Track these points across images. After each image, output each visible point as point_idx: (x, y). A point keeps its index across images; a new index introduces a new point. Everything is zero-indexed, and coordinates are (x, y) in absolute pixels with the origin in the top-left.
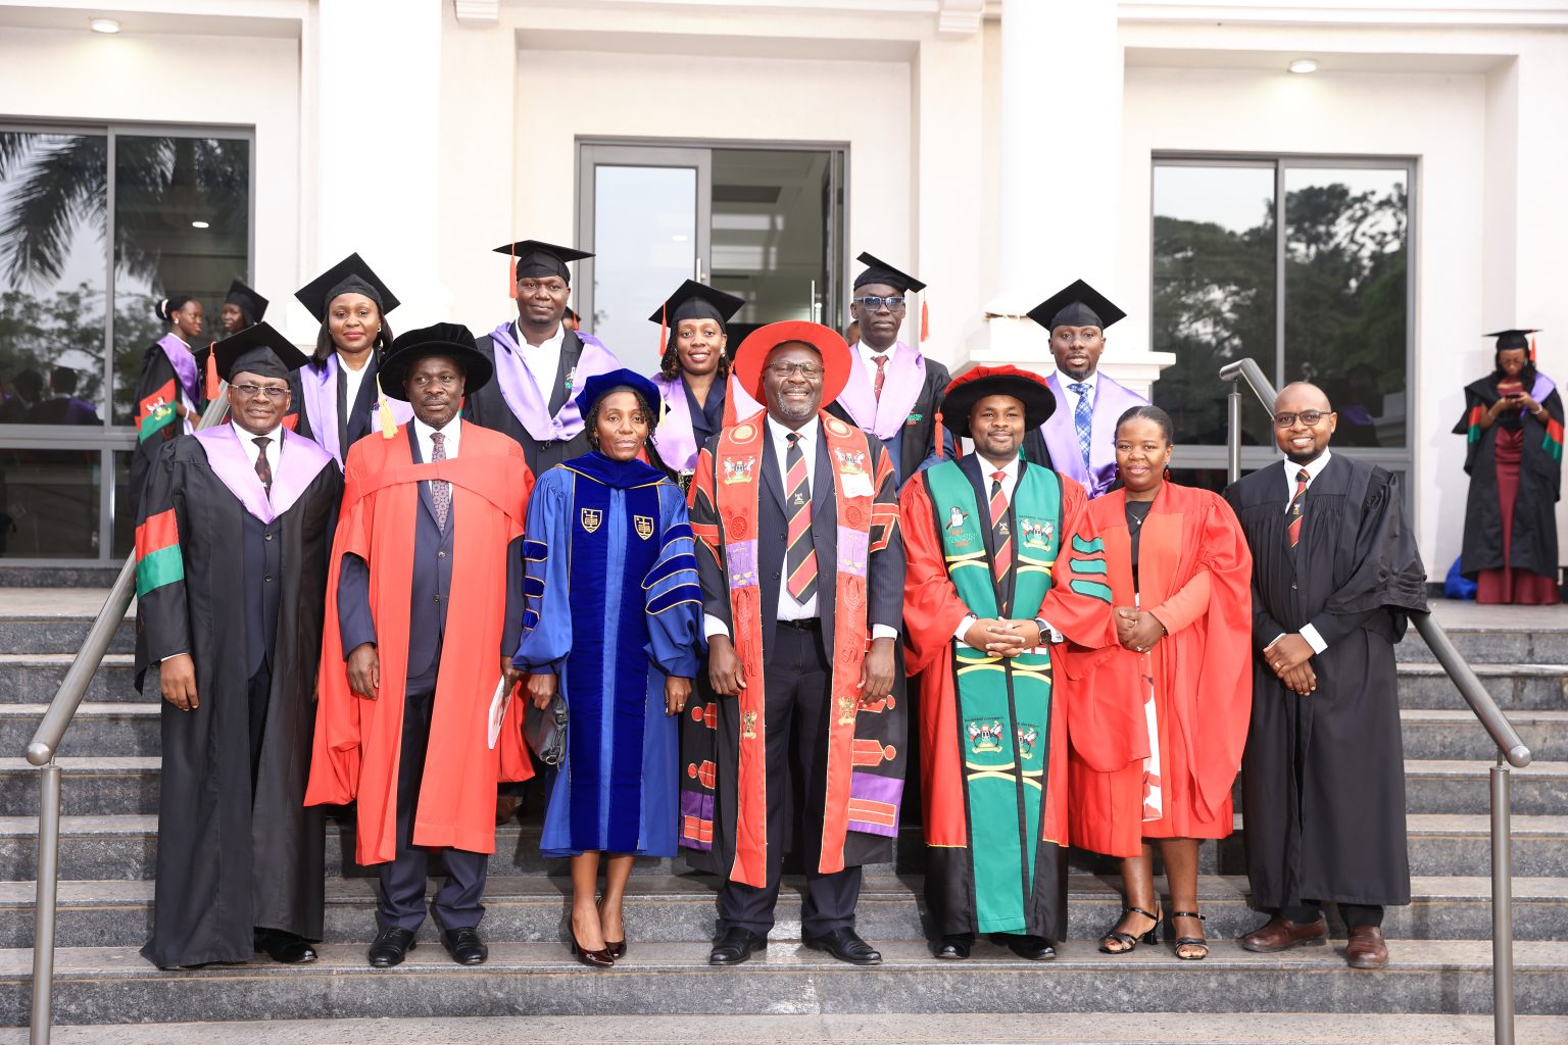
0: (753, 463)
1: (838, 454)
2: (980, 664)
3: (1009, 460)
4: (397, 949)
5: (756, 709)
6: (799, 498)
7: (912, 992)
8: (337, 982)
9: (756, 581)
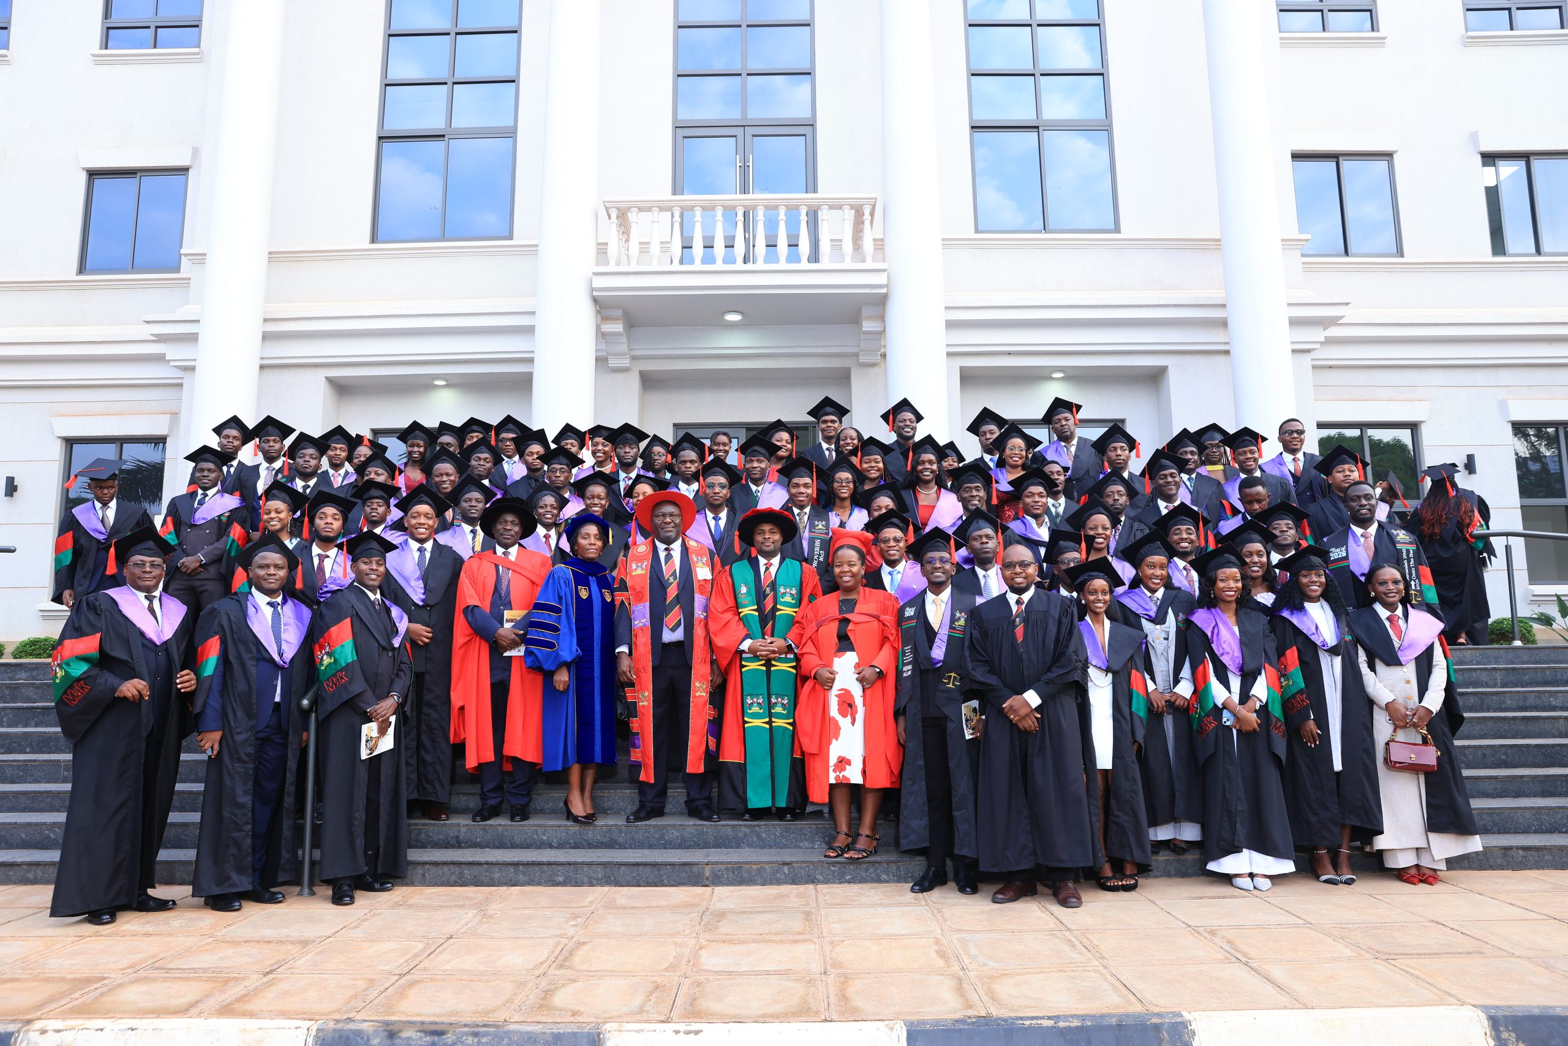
0: (647, 564)
1: (694, 558)
2: (753, 666)
3: (775, 556)
4: (486, 814)
5: (648, 690)
6: (671, 579)
7: (759, 837)
8: (463, 830)
9: (648, 624)
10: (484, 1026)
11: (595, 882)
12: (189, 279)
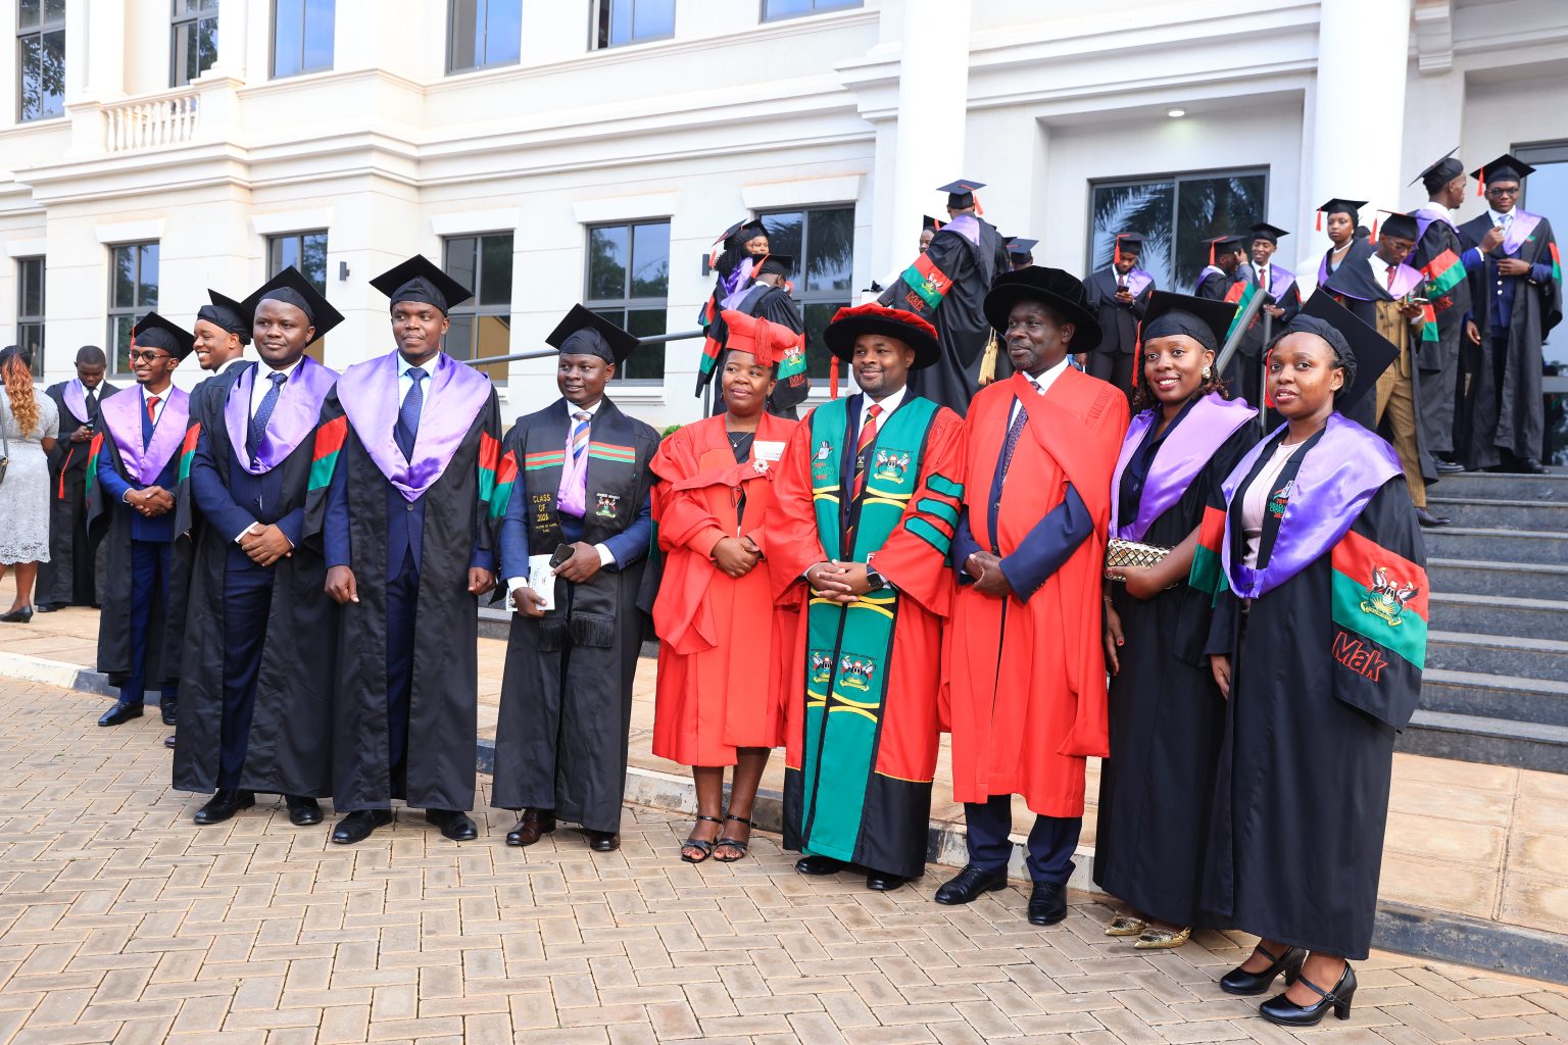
10: (1467, 920)
11: (1494, 759)
12: (879, 12)
